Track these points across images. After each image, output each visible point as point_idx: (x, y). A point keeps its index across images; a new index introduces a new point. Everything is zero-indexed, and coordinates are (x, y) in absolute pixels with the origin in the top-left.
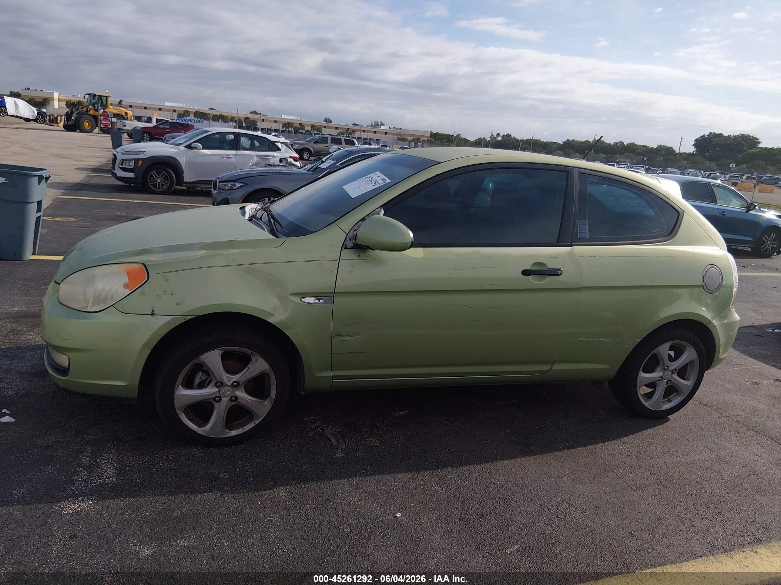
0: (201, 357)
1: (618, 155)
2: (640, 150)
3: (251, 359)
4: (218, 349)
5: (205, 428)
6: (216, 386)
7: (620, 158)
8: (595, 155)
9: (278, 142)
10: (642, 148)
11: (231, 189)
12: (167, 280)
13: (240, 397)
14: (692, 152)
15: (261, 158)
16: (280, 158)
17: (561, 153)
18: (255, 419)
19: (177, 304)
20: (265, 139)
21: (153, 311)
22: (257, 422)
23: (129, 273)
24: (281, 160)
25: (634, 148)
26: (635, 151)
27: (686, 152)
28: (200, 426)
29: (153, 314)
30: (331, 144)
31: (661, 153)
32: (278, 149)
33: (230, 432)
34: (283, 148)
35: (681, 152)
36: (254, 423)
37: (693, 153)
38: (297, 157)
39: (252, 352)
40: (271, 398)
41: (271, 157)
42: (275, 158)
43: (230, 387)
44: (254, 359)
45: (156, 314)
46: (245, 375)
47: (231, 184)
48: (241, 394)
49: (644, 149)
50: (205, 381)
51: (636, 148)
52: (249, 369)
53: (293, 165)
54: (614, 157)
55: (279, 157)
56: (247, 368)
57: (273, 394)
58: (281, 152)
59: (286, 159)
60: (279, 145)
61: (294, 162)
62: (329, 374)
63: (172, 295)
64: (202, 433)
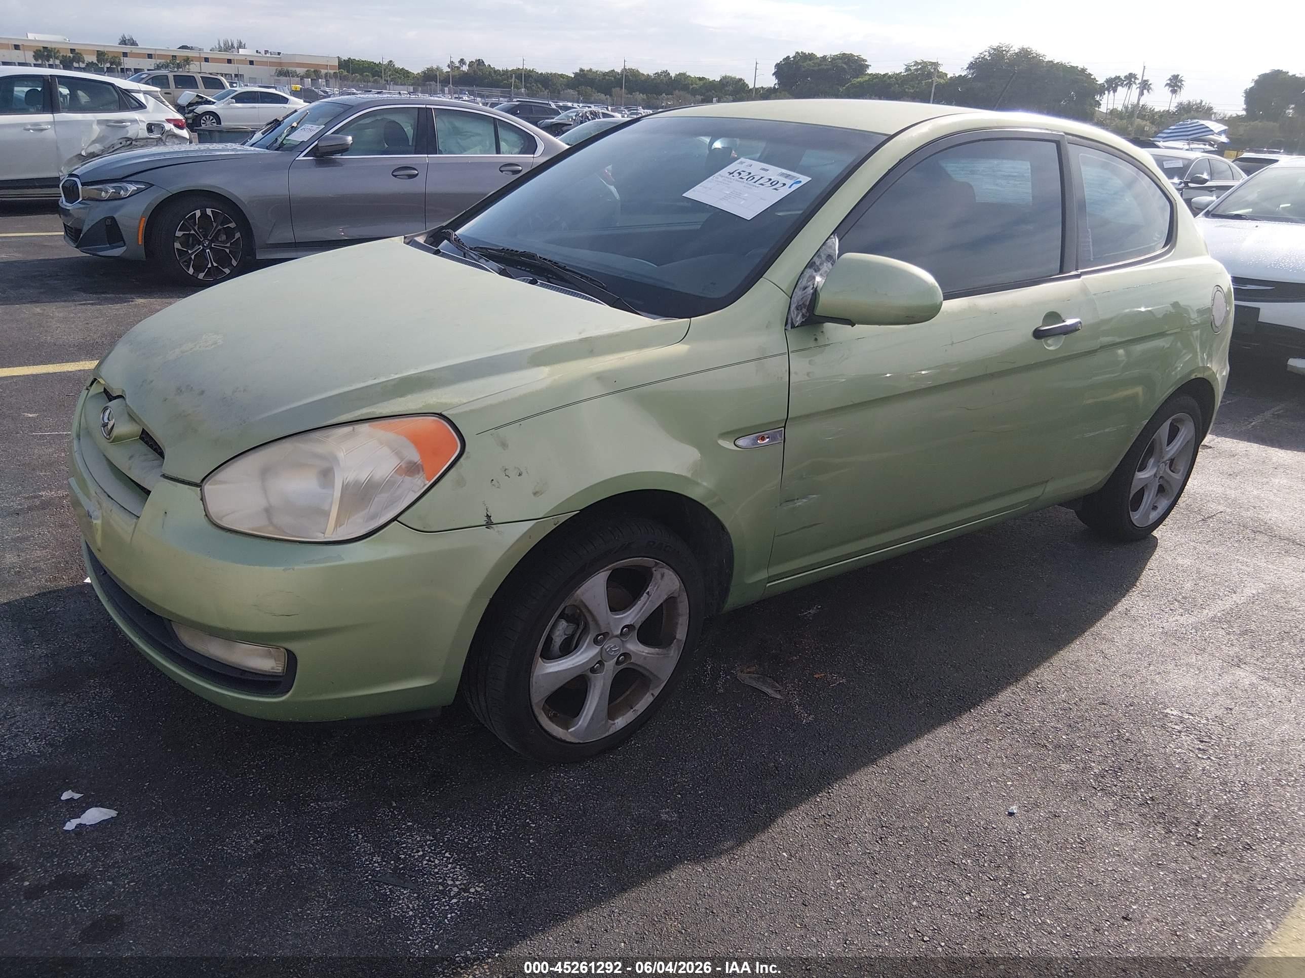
0: (579, 592)
1: (664, 95)
2: (695, 86)
3: (652, 575)
4: (606, 569)
5: (578, 726)
6: (596, 642)
7: (668, 99)
8: (629, 96)
9: (138, 92)
10: (698, 82)
11: (116, 198)
12: (504, 445)
13: (633, 652)
14: (772, 86)
15: (108, 126)
16: (149, 124)
17: (573, 93)
18: (651, 688)
19: (535, 494)
20: (111, 87)
21: (488, 517)
22: (657, 692)
23: (417, 440)
24: (150, 128)
25: (686, 82)
26: (689, 88)
27: (764, 87)
28: (566, 726)
29: (489, 524)
30: (176, 87)
31: (727, 88)
32: (141, 106)
33: (614, 724)
34: (150, 103)
35: (757, 86)
36: (652, 694)
37: (774, 87)
38: (181, 120)
39: (656, 562)
40: (679, 641)
41: (130, 124)
42: (137, 125)
43: (617, 639)
44: (657, 574)
45: (494, 522)
46: (644, 608)
47: (114, 188)
48: (635, 647)
49: (701, 83)
50: (573, 635)
51: (690, 83)
52: (650, 596)
53: (176, 136)
54: (658, 99)
55: (144, 122)
56: (645, 594)
57: (681, 634)
58: (148, 112)
59: (160, 126)
60: (141, 97)
61: (177, 131)
62: (763, 575)
63: (520, 475)
64: (570, 739)
